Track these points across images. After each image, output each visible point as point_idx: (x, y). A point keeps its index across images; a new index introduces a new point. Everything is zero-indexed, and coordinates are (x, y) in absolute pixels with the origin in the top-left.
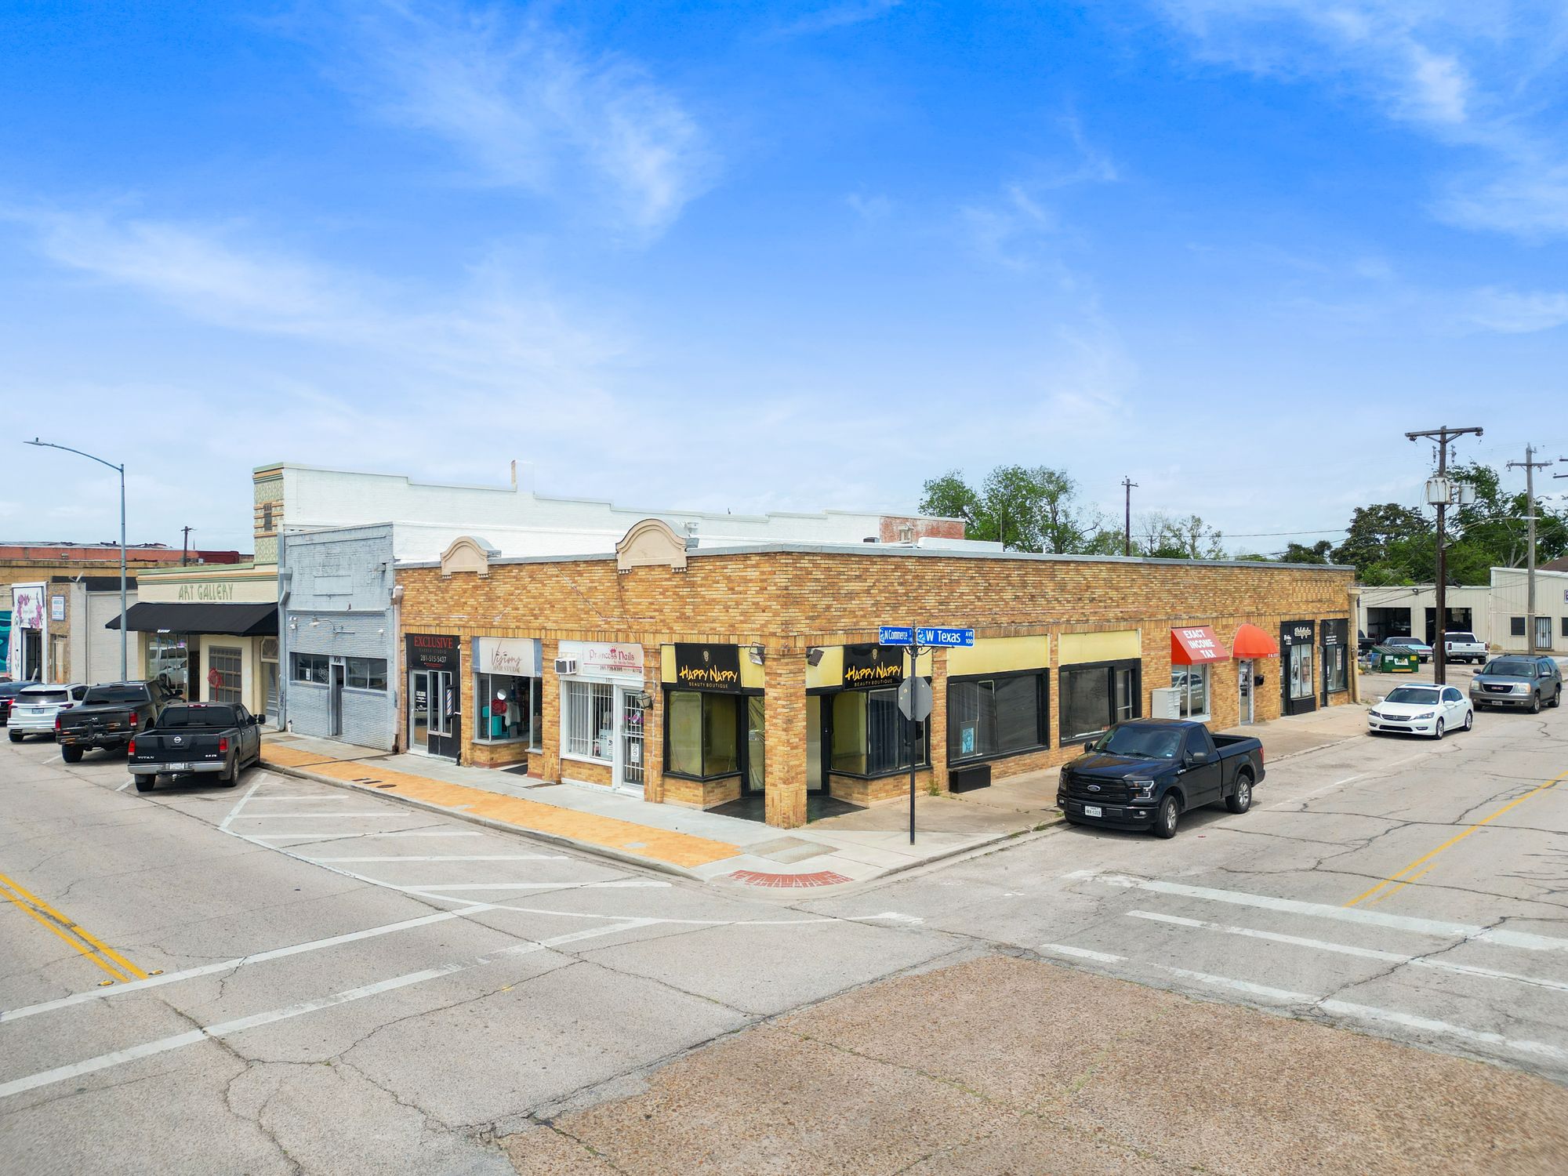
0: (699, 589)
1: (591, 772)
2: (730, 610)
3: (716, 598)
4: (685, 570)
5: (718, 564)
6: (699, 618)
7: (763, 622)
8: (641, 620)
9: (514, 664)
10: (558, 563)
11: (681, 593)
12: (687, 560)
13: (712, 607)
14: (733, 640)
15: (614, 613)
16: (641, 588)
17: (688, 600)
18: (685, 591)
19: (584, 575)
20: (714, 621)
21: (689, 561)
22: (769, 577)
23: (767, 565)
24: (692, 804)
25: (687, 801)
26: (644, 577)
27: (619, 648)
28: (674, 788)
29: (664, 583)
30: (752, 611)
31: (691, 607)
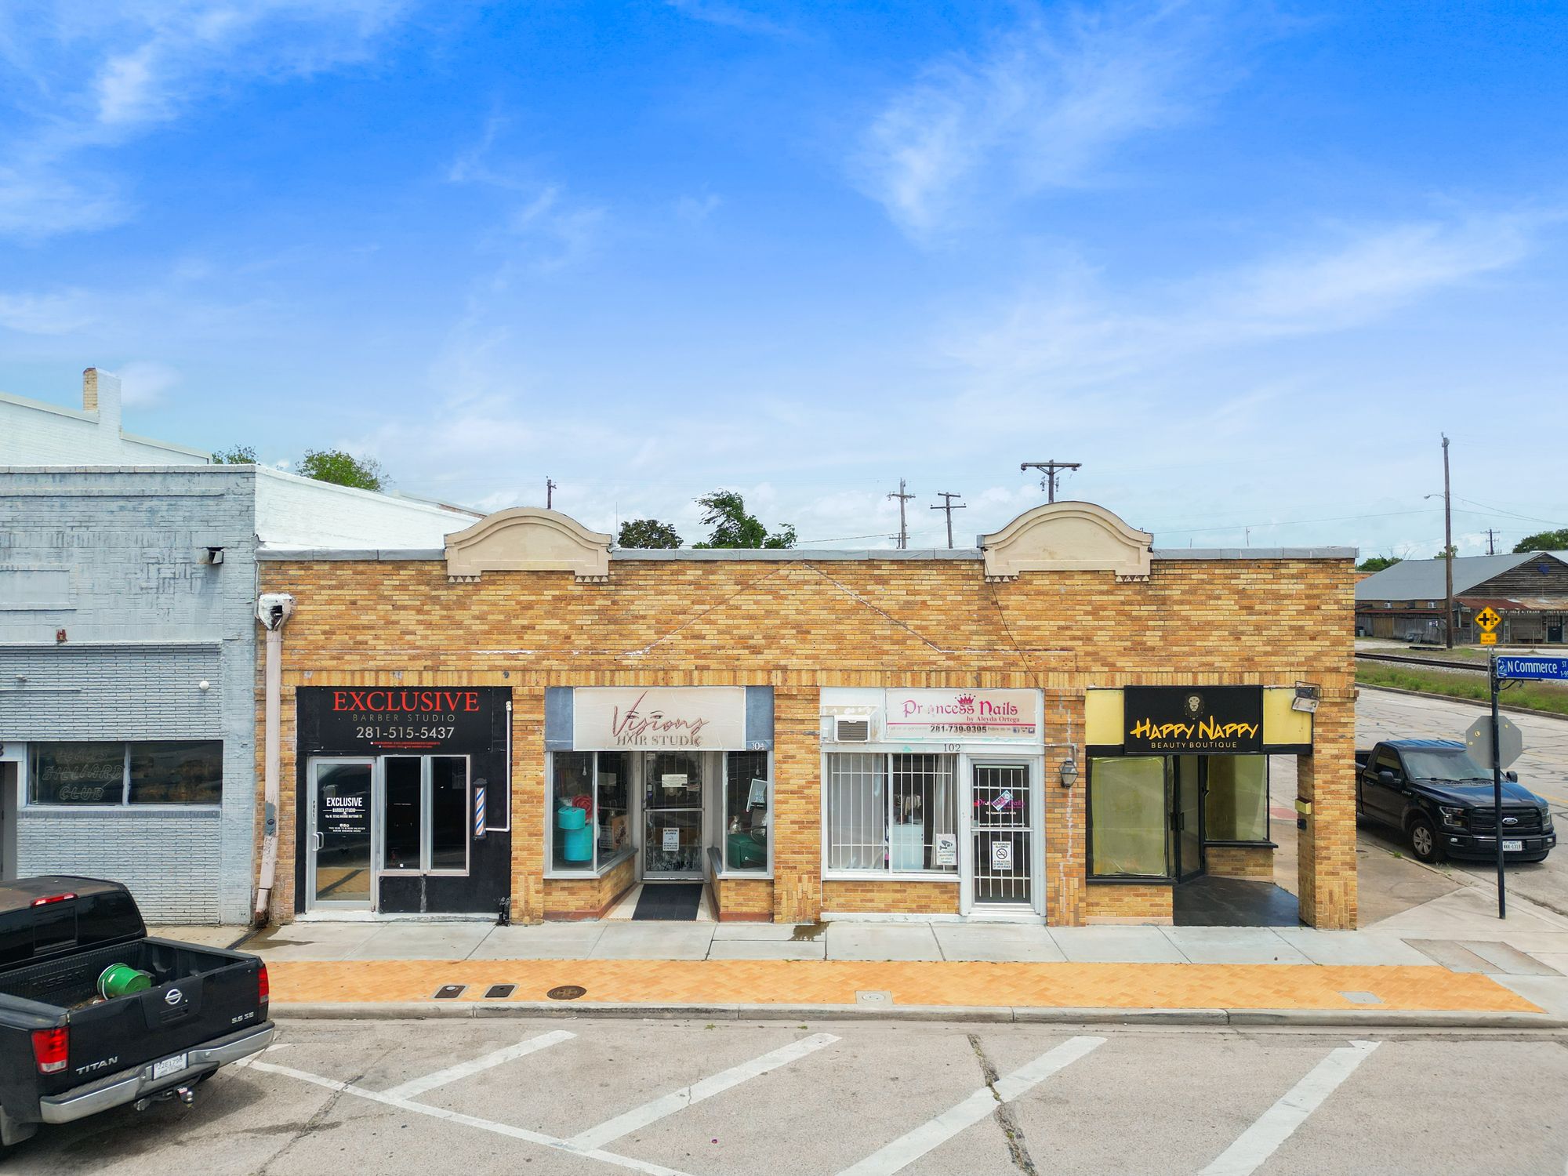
0: (1176, 608)
1: (898, 896)
2: (1244, 638)
3: (1213, 621)
4: (1146, 579)
5: (1217, 571)
6: (1175, 649)
7: (1312, 654)
8: (1037, 653)
9: (685, 732)
10: (820, 562)
11: (1134, 613)
12: (1151, 564)
13: (1207, 633)
14: (1251, 680)
15: (972, 643)
16: (1039, 604)
17: (1150, 623)
18: (1144, 611)
19: (892, 582)
20: (1209, 653)
21: (1155, 567)
22: (1324, 591)
23: (1321, 576)
24: (1149, 919)
25: (1138, 915)
26: (1048, 588)
27: (979, 696)
28: (1107, 899)
29: (1094, 598)
30: (1290, 638)
31: (1160, 633)
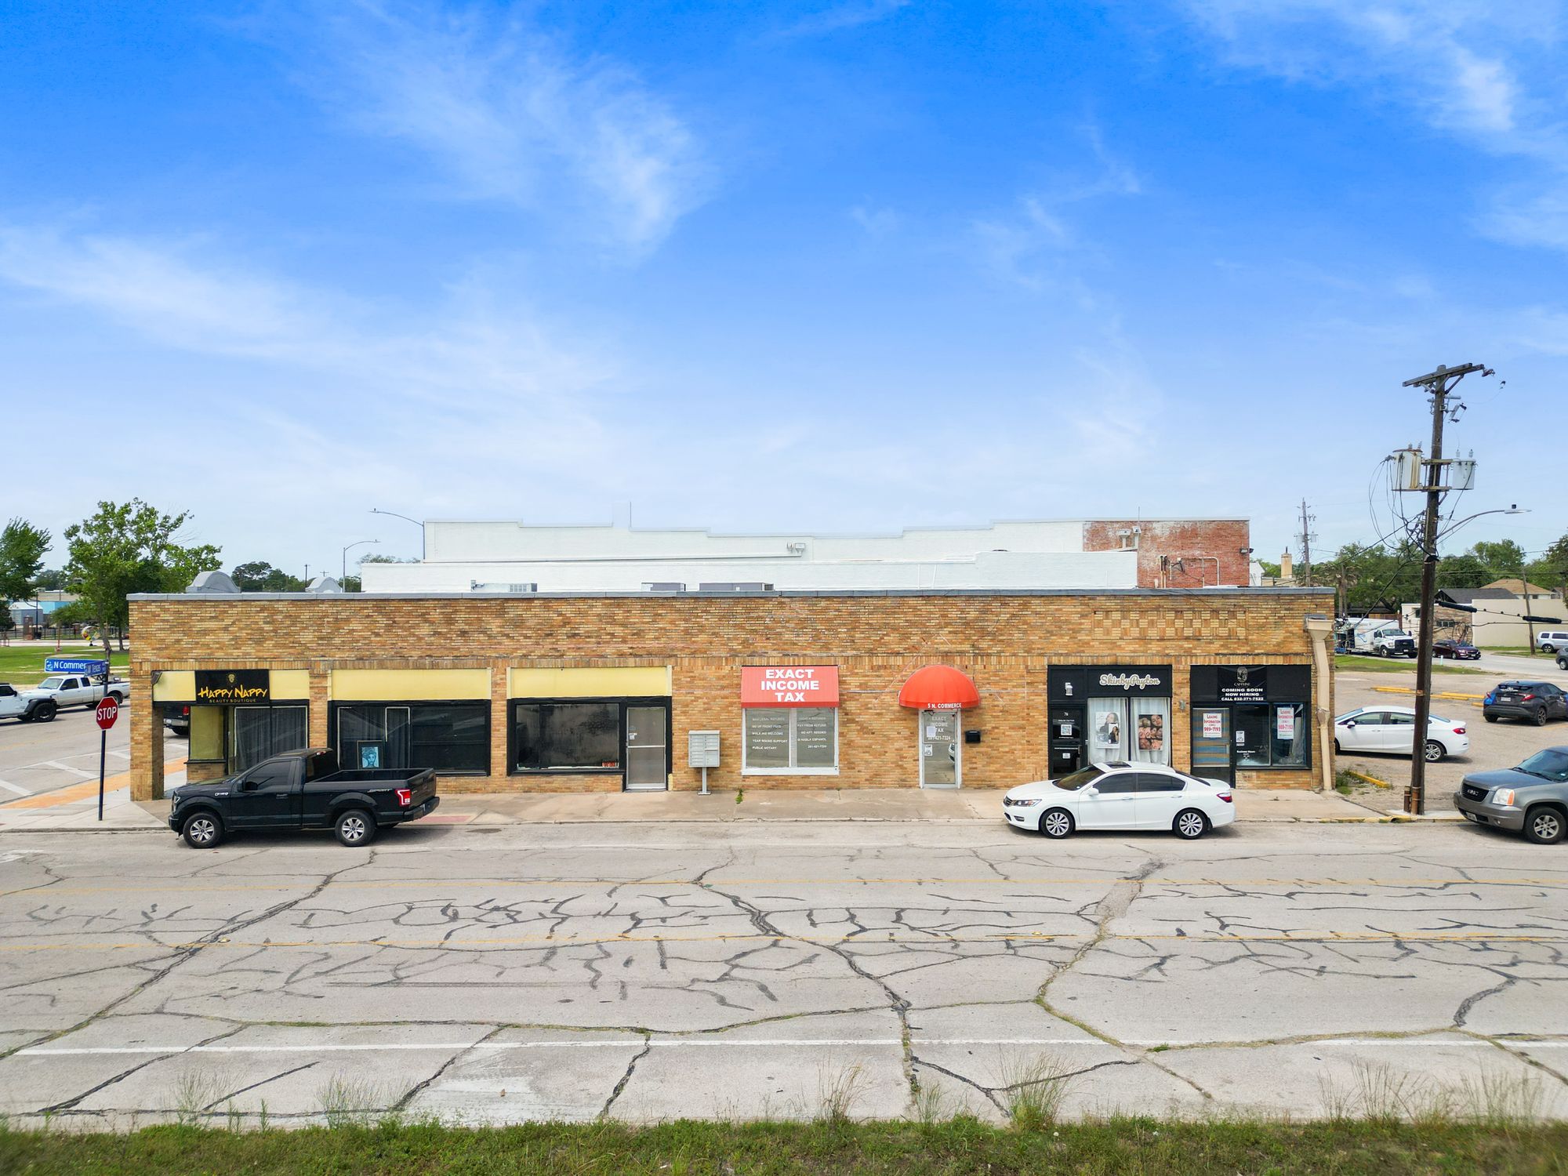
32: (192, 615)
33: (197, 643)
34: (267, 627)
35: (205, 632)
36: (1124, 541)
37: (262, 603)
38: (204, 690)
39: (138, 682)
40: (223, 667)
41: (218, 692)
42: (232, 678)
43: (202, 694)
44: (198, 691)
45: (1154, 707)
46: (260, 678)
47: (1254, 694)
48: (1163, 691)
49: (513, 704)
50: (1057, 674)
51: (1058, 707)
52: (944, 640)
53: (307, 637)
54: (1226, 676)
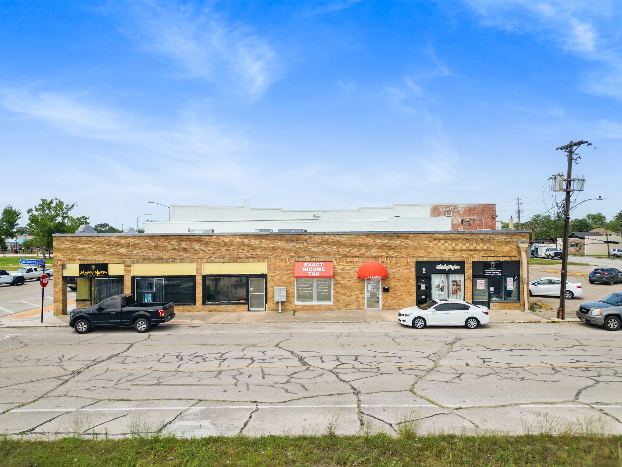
32: (78, 242)
33: (80, 253)
34: (107, 247)
35: (83, 249)
36: (446, 212)
37: (105, 237)
38: (83, 272)
39: (57, 269)
40: (90, 262)
41: (88, 272)
42: (93, 267)
43: (82, 273)
44: (80, 272)
45: (458, 277)
46: (105, 267)
47: (498, 272)
48: (461, 271)
49: (204, 277)
50: (419, 265)
51: (420, 278)
52: (374, 251)
53: (123, 250)
54: (486, 265)
